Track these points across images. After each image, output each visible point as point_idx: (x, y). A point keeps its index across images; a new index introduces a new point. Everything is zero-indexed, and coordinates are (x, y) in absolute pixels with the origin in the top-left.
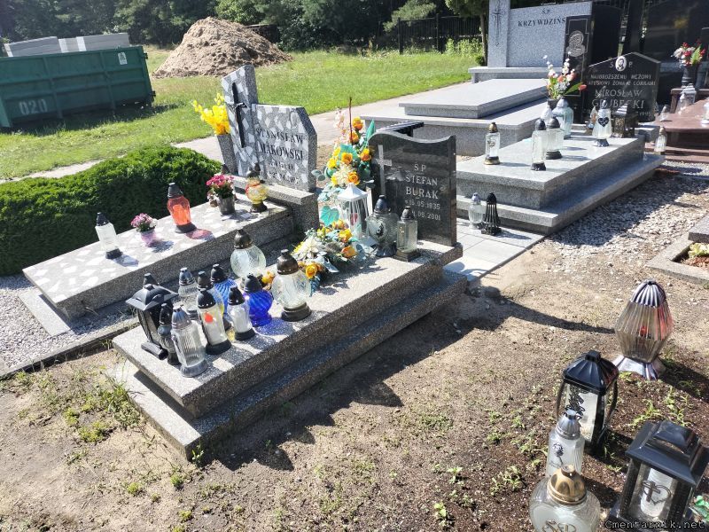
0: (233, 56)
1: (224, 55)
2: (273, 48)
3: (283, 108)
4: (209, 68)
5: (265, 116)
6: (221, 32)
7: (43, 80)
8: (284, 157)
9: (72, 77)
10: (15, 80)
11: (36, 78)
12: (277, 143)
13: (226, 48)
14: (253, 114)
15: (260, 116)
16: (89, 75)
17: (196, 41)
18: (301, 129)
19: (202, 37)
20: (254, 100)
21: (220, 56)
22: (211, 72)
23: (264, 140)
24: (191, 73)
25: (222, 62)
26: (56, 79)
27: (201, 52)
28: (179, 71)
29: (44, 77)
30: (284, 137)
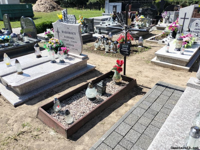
0: (50, 8)
1: (47, 7)
2: (59, 7)
3: (72, 15)
4: (43, 10)
5: (69, 16)
6: (46, 2)
7: (10, 10)
8: (71, 22)
9: (16, 10)
10: (4, 9)
11: (9, 9)
12: (70, 20)
13: (48, 6)
14: (67, 16)
15: (68, 16)
16: (20, 10)
17: (40, 3)
18: (74, 18)
19: (41, 2)
20: (67, 14)
21: (46, 7)
22: (44, 11)
23: (68, 19)
24: (39, 11)
25: (47, 9)
26: (13, 10)
27: (41, 6)
28: (36, 11)
29: (10, 9)
30: (71, 19)
